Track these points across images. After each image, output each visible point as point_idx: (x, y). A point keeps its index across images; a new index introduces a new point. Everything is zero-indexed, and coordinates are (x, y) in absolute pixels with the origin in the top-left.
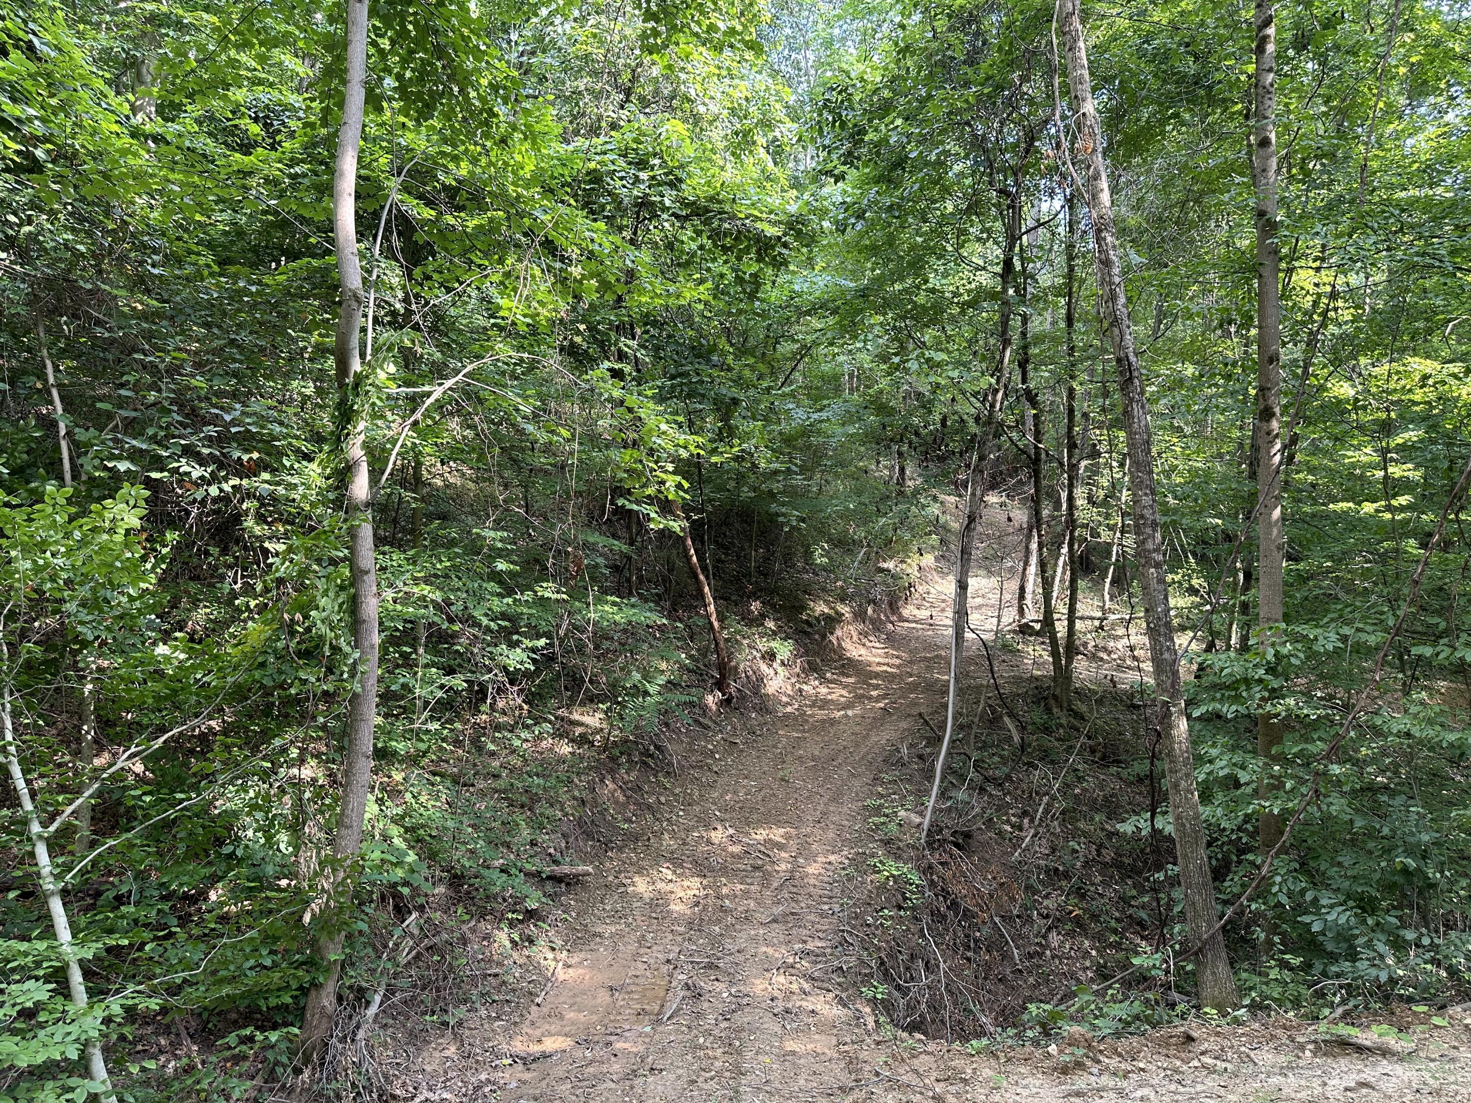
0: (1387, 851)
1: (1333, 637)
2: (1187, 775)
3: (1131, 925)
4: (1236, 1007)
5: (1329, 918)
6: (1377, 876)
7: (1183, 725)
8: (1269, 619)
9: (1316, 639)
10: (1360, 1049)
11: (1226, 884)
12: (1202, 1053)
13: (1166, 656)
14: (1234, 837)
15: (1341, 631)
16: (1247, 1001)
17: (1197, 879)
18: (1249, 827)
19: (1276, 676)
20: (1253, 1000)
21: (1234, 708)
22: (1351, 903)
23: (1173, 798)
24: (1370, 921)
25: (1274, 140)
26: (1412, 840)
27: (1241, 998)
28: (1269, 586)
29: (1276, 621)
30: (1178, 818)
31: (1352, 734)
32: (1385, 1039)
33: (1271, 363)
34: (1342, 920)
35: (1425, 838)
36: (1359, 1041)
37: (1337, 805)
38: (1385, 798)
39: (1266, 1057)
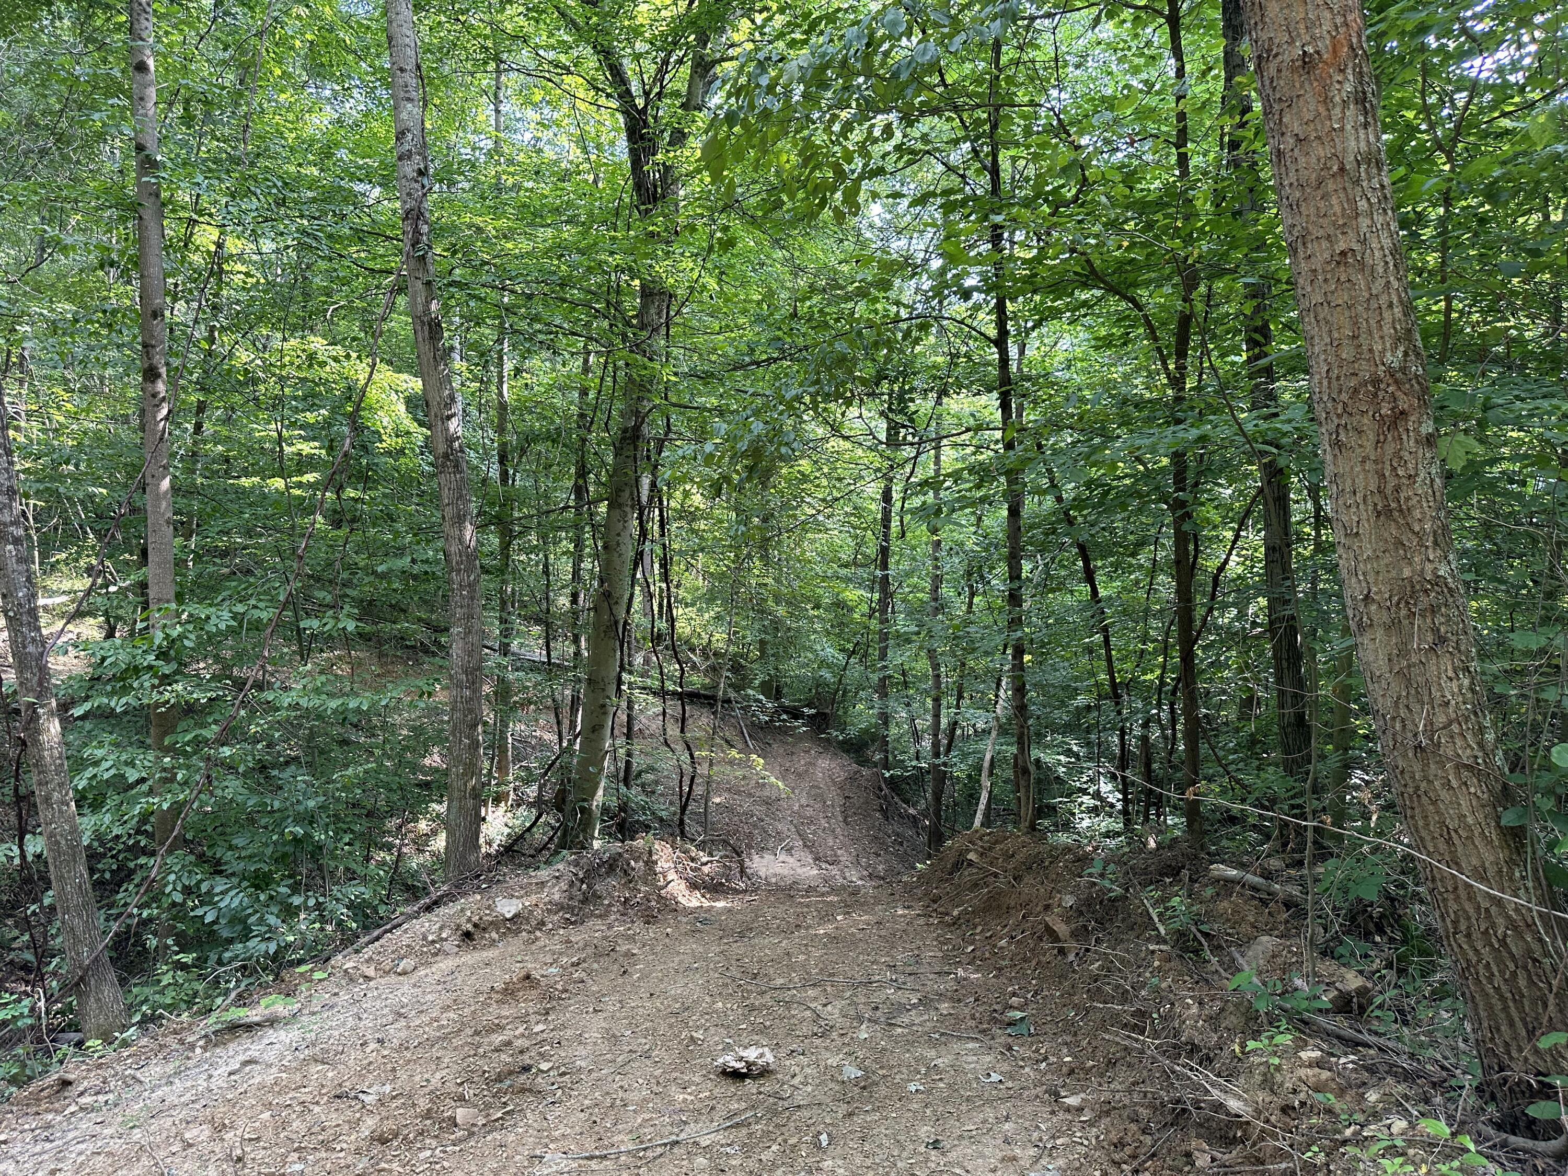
0: (278, 824)
1: (226, 615)
2: (61, 785)
3: (12, 973)
4: (124, 1028)
5: (222, 905)
6: (269, 851)
7: (54, 727)
8: (159, 600)
9: (208, 617)
10: (249, 1027)
11: (120, 896)
12: (81, 1094)
13: (31, 649)
14: (131, 842)
15: (234, 609)
16: (137, 1018)
17: (77, 900)
18: (148, 828)
19: (168, 660)
20: (144, 1015)
21: (124, 700)
22: (245, 884)
23: (44, 814)
24: (262, 897)
25: (152, 68)
26: (301, 808)
27: (130, 1017)
28: (159, 564)
29: (168, 601)
30: (51, 835)
31: (242, 713)
32: (272, 1009)
33: (155, 318)
34: (236, 902)
35: (311, 804)
36: (248, 1020)
37: (232, 787)
38: (275, 773)
39: (155, 1070)
